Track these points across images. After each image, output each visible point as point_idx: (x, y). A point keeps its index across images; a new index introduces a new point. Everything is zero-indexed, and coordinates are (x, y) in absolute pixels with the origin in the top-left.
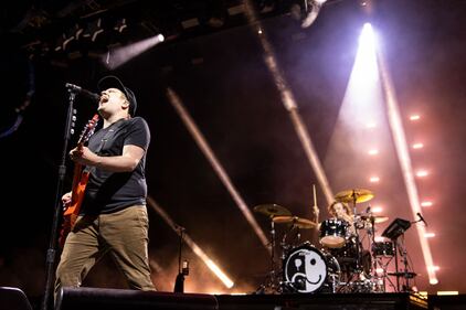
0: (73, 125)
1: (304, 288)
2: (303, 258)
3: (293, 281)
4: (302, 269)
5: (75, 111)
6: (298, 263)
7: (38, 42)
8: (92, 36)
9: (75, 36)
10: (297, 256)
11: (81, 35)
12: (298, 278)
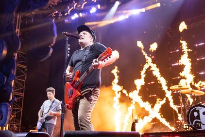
0: (69, 52)
1: (200, 127)
2: (198, 112)
3: (194, 124)
4: (198, 117)
5: (69, 45)
6: (196, 114)
7: (57, 12)
8: (81, 6)
9: (73, 7)
10: (195, 111)
11: (76, 6)
12: (196, 122)
